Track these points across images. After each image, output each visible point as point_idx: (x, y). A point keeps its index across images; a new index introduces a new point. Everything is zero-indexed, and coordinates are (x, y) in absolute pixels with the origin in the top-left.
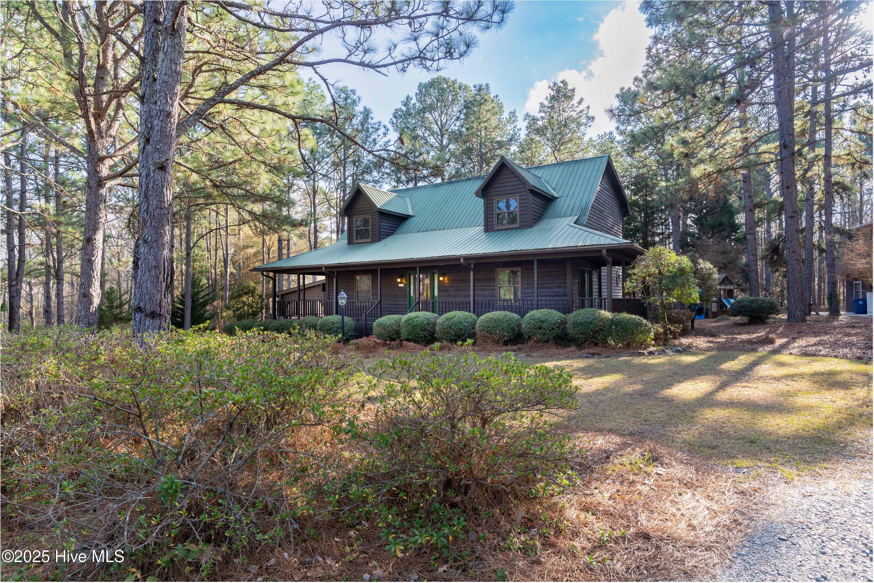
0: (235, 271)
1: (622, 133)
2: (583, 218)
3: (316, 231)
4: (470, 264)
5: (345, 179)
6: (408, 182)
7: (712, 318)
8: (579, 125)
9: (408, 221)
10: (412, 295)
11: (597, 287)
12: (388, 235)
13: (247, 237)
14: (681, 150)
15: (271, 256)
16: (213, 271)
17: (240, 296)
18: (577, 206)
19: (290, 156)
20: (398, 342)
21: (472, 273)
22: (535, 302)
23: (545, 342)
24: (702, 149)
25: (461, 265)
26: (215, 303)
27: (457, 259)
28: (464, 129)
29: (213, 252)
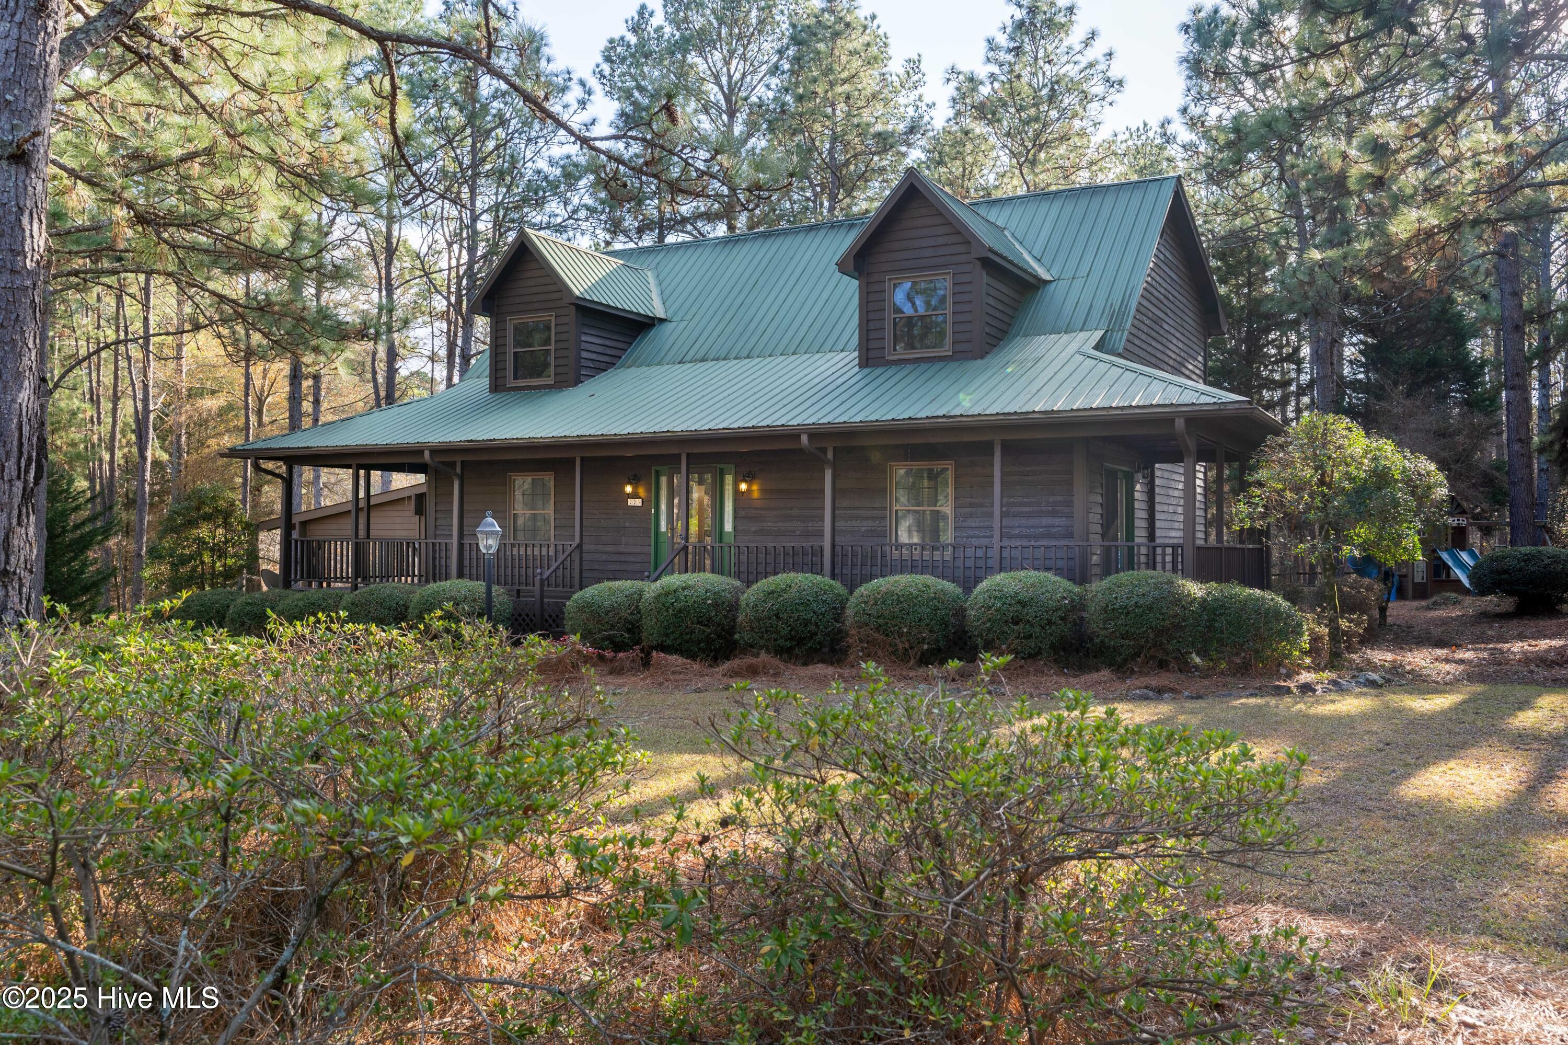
0: (165, 457)
1: (1194, 123)
2: (1117, 336)
3: (392, 355)
4: (824, 450)
5: (475, 218)
6: (640, 231)
7: (1416, 597)
8: (1086, 98)
9: (652, 333)
10: (663, 527)
11: (1144, 515)
12: (601, 368)
13: (203, 366)
14: (1368, 168)
15: (266, 419)
16: (106, 456)
17: (192, 523)
18: (1099, 304)
19: (344, 147)
20: (635, 653)
21: (828, 475)
22: (994, 553)
23: (1030, 656)
24: (1403, 169)
25: (801, 451)
26: (112, 543)
27: (789, 435)
28: (788, 98)
29: (106, 406)
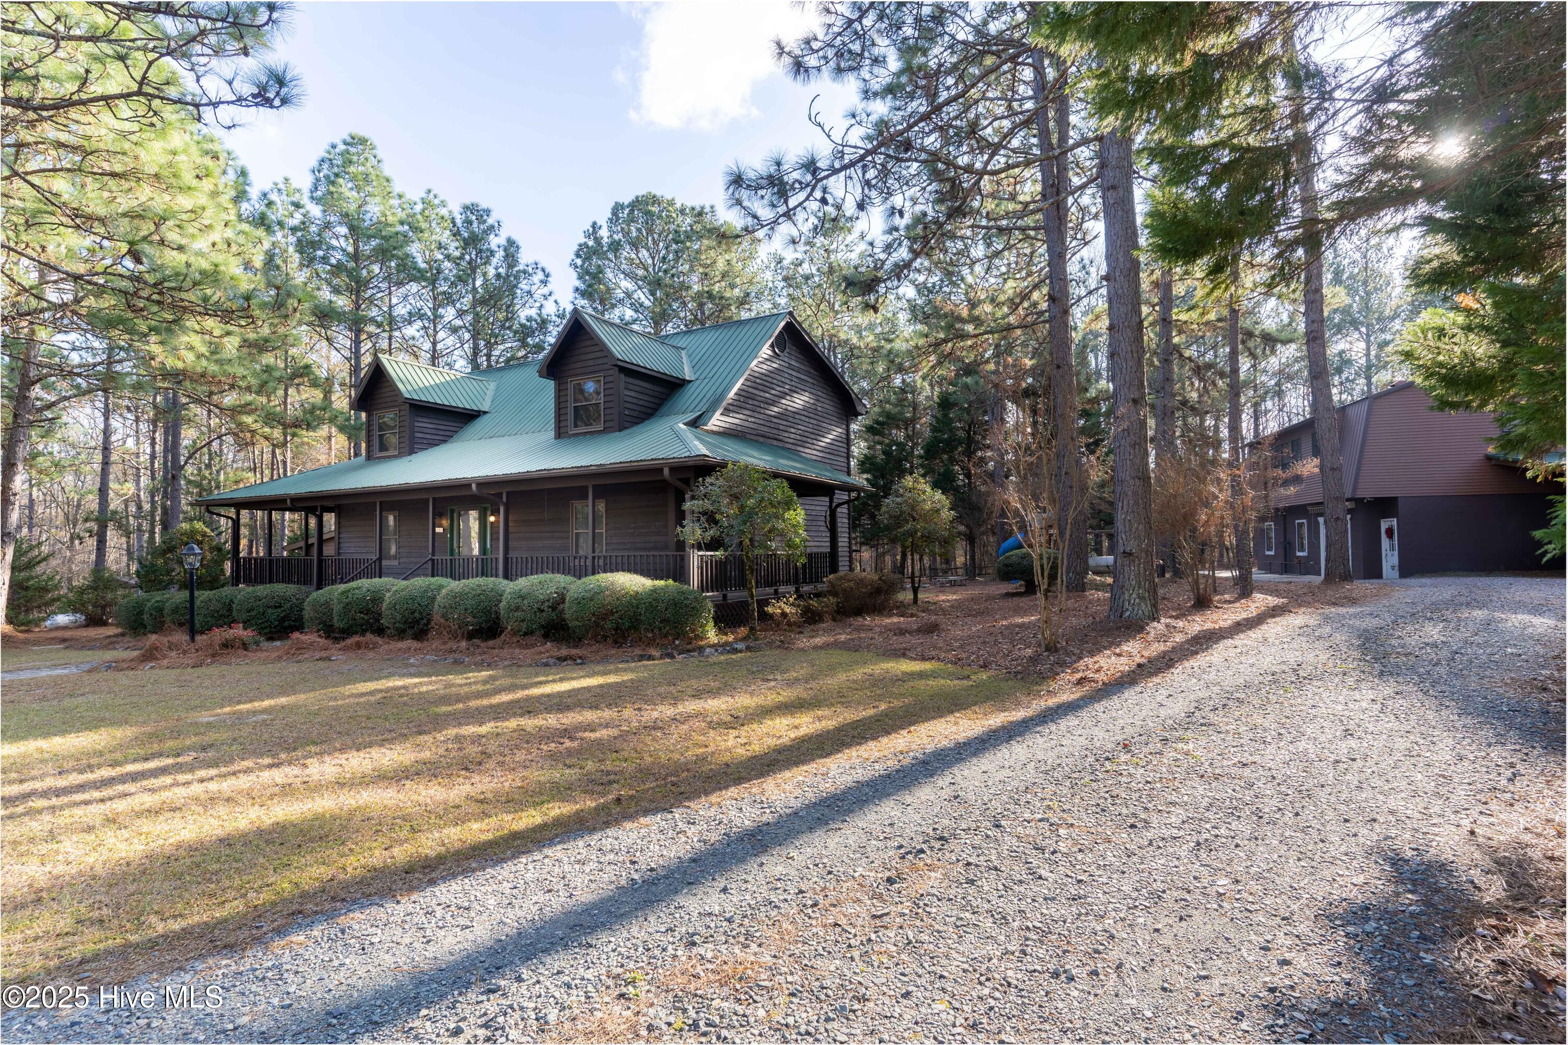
2: (709, 415)
4: (499, 495)
9: (478, 420)
12: (437, 443)
18: (709, 394)
23: (526, 634)
